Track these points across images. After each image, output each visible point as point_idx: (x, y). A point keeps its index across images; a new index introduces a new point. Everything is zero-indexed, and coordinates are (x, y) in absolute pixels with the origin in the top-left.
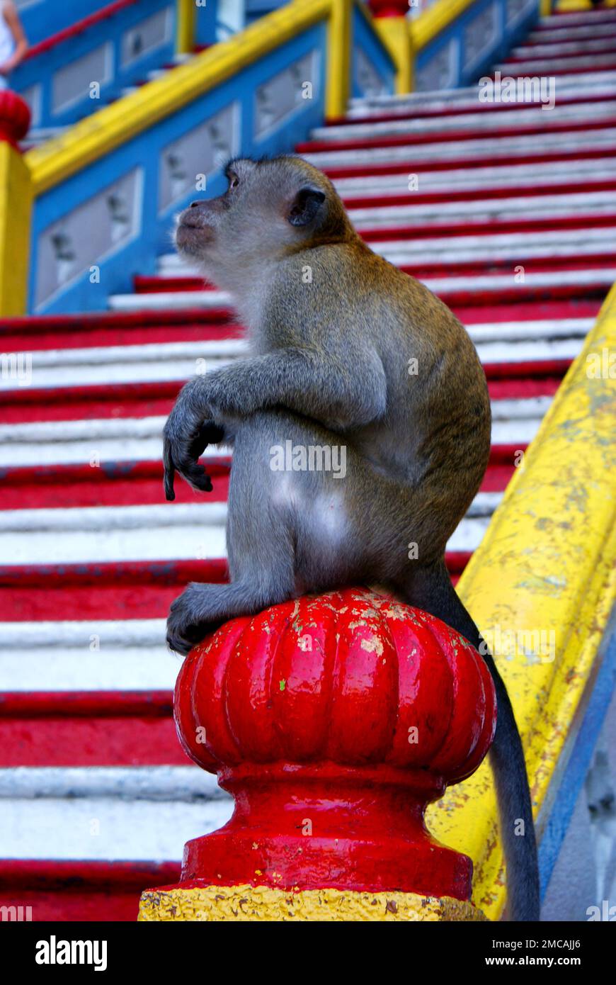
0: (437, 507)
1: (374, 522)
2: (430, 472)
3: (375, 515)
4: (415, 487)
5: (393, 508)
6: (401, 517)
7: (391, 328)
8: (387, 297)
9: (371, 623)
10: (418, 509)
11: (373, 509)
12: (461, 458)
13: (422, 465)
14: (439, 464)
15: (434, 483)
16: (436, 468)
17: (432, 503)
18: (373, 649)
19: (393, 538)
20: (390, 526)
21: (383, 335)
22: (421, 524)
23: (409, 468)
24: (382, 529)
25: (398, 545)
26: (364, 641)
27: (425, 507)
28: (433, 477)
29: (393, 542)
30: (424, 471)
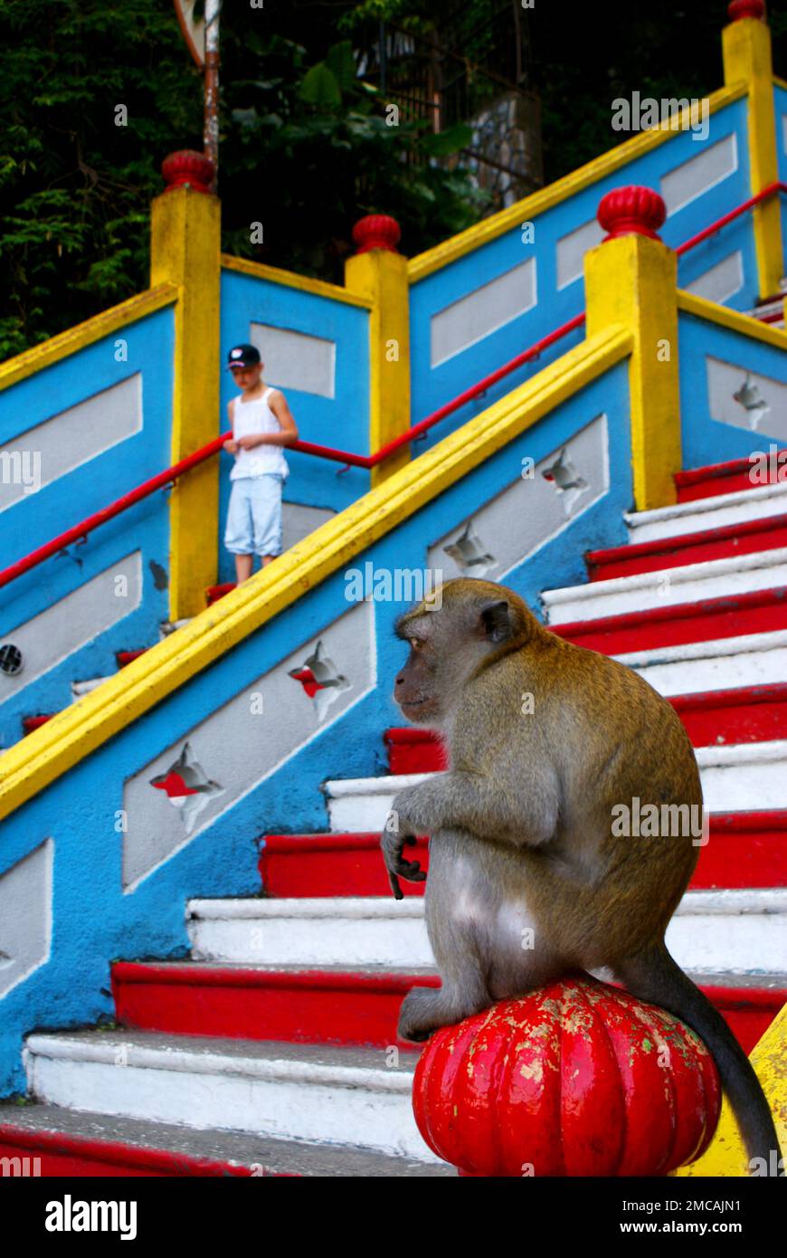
0: (624, 903)
1: (557, 926)
2: (614, 869)
3: (558, 918)
4: (599, 886)
5: (576, 911)
6: (585, 918)
7: (568, 731)
8: (566, 697)
9: (536, 1044)
10: (604, 908)
11: (555, 914)
12: (648, 849)
13: (606, 863)
14: (624, 860)
15: (617, 881)
16: (621, 864)
17: (617, 900)
18: (531, 1075)
19: (581, 939)
20: (576, 928)
21: (560, 742)
22: (610, 921)
23: (592, 869)
24: (568, 931)
25: (589, 944)
26: (524, 1067)
27: (609, 906)
28: (615, 875)
29: (582, 942)
30: (608, 869)
